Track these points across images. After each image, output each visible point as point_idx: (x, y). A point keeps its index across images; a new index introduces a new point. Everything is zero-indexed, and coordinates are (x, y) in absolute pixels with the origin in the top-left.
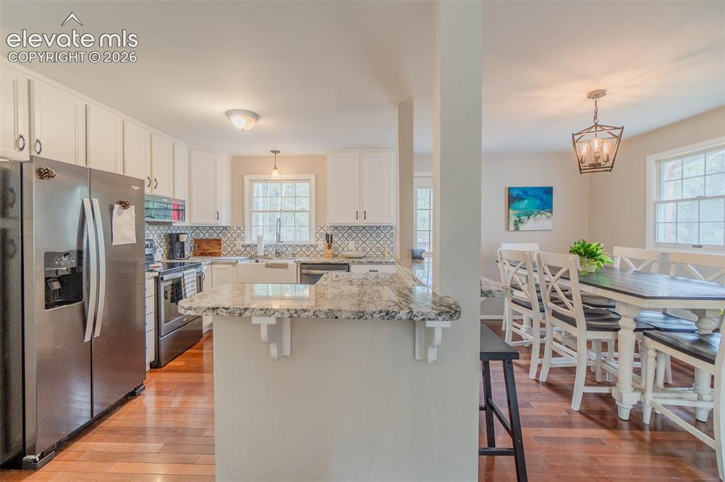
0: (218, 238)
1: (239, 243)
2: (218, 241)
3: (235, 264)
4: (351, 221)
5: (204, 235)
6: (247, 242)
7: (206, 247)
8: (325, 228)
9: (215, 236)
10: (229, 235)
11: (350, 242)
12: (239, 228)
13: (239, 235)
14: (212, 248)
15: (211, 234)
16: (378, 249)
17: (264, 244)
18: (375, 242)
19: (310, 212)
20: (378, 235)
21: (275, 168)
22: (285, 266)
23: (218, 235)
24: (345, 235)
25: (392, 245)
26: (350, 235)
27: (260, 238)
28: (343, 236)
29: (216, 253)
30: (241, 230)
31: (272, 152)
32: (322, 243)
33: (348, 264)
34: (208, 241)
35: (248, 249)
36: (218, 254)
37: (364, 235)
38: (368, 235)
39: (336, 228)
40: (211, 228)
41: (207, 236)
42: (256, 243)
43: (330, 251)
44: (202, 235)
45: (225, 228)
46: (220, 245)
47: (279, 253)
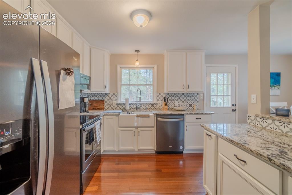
0: (102, 100)
1: (114, 102)
2: (103, 101)
3: (118, 115)
4: (180, 90)
5: (94, 98)
6: (119, 102)
7: (95, 105)
8: (162, 94)
9: (101, 99)
10: (109, 98)
11: (175, 102)
12: (114, 94)
13: (114, 98)
14: (99, 105)
15: (98, 98)
16: (190, 105)
17: (129, 103)
18: (189, 102)
19: (153, 85)
20: (191, 98)
21: (137, 60)
22: (148, 116)
23: (102, 98)
24: (173, 98)
25: (198, 103)
26: (175, 98)
27: (127, 100)
28: (172, 98)
29: (101, 108)
30: (115, 95)
31: (136, 51)
32: (161, 103)
33: (183, 115)
34: (97, 101)
35: (119, 106)
36: (102, 109)
37: (183, 98)
38: (185, 98)
39: (168, 94)
40: (98, 94)
41: (96, 98)
42: (125, 102)
43: (166, 107)
44: (93, 98)
45: (106, 94)
46: (104, 104)
47: (138, 108)
